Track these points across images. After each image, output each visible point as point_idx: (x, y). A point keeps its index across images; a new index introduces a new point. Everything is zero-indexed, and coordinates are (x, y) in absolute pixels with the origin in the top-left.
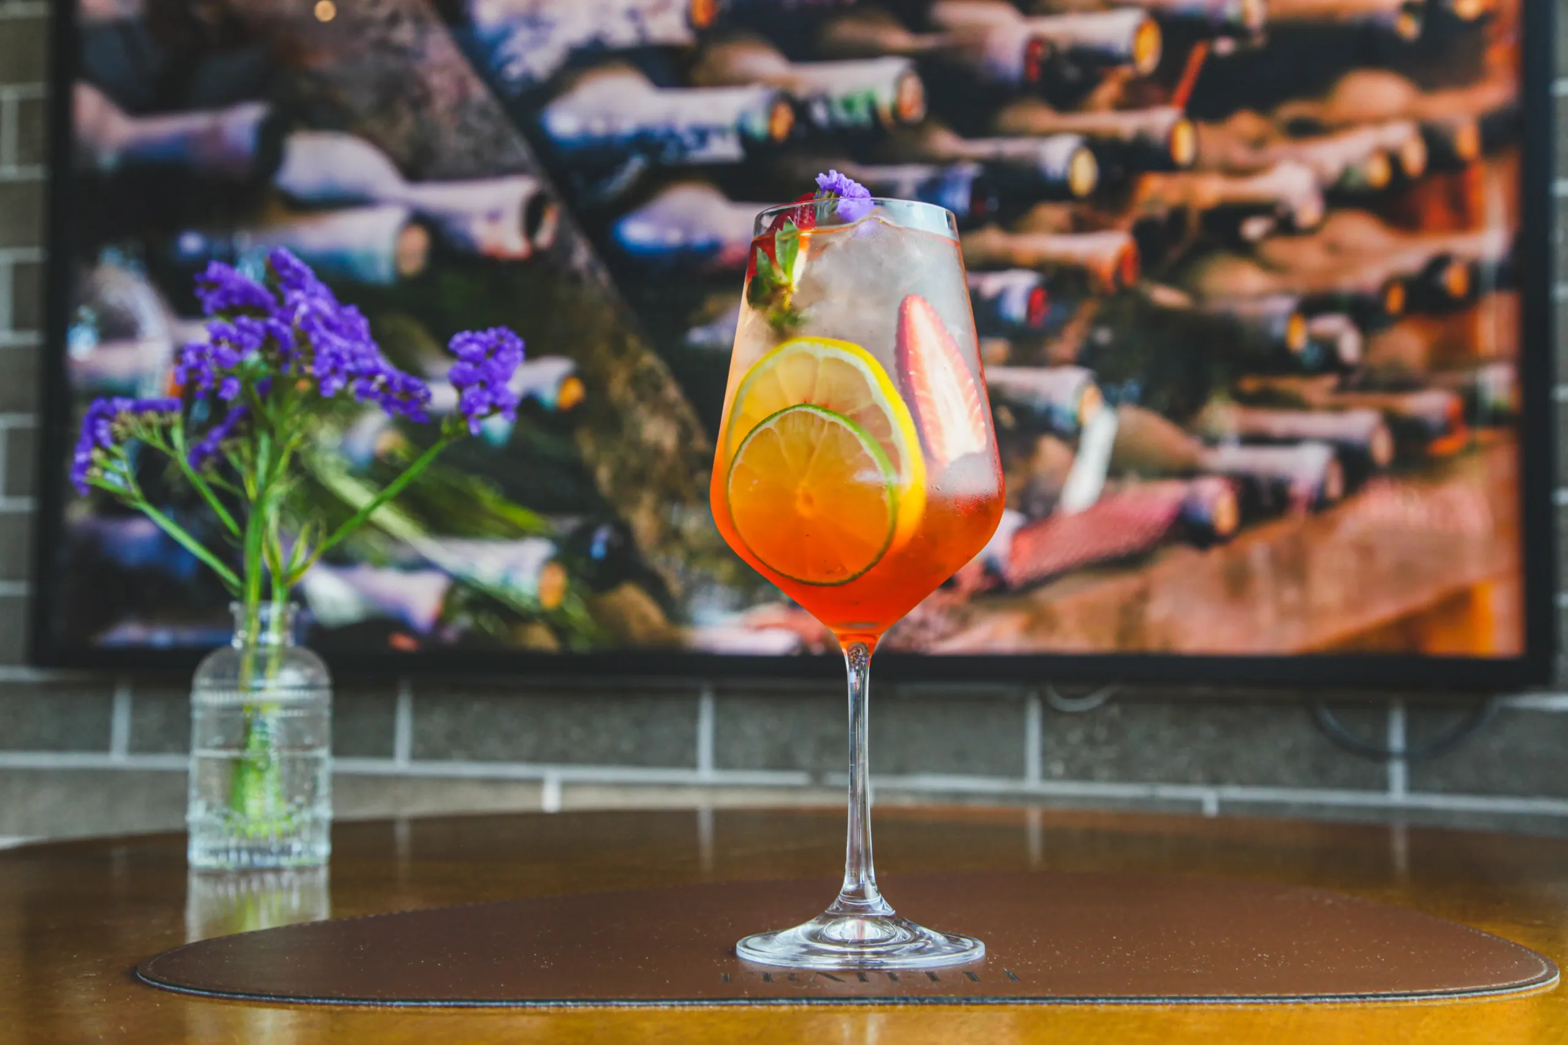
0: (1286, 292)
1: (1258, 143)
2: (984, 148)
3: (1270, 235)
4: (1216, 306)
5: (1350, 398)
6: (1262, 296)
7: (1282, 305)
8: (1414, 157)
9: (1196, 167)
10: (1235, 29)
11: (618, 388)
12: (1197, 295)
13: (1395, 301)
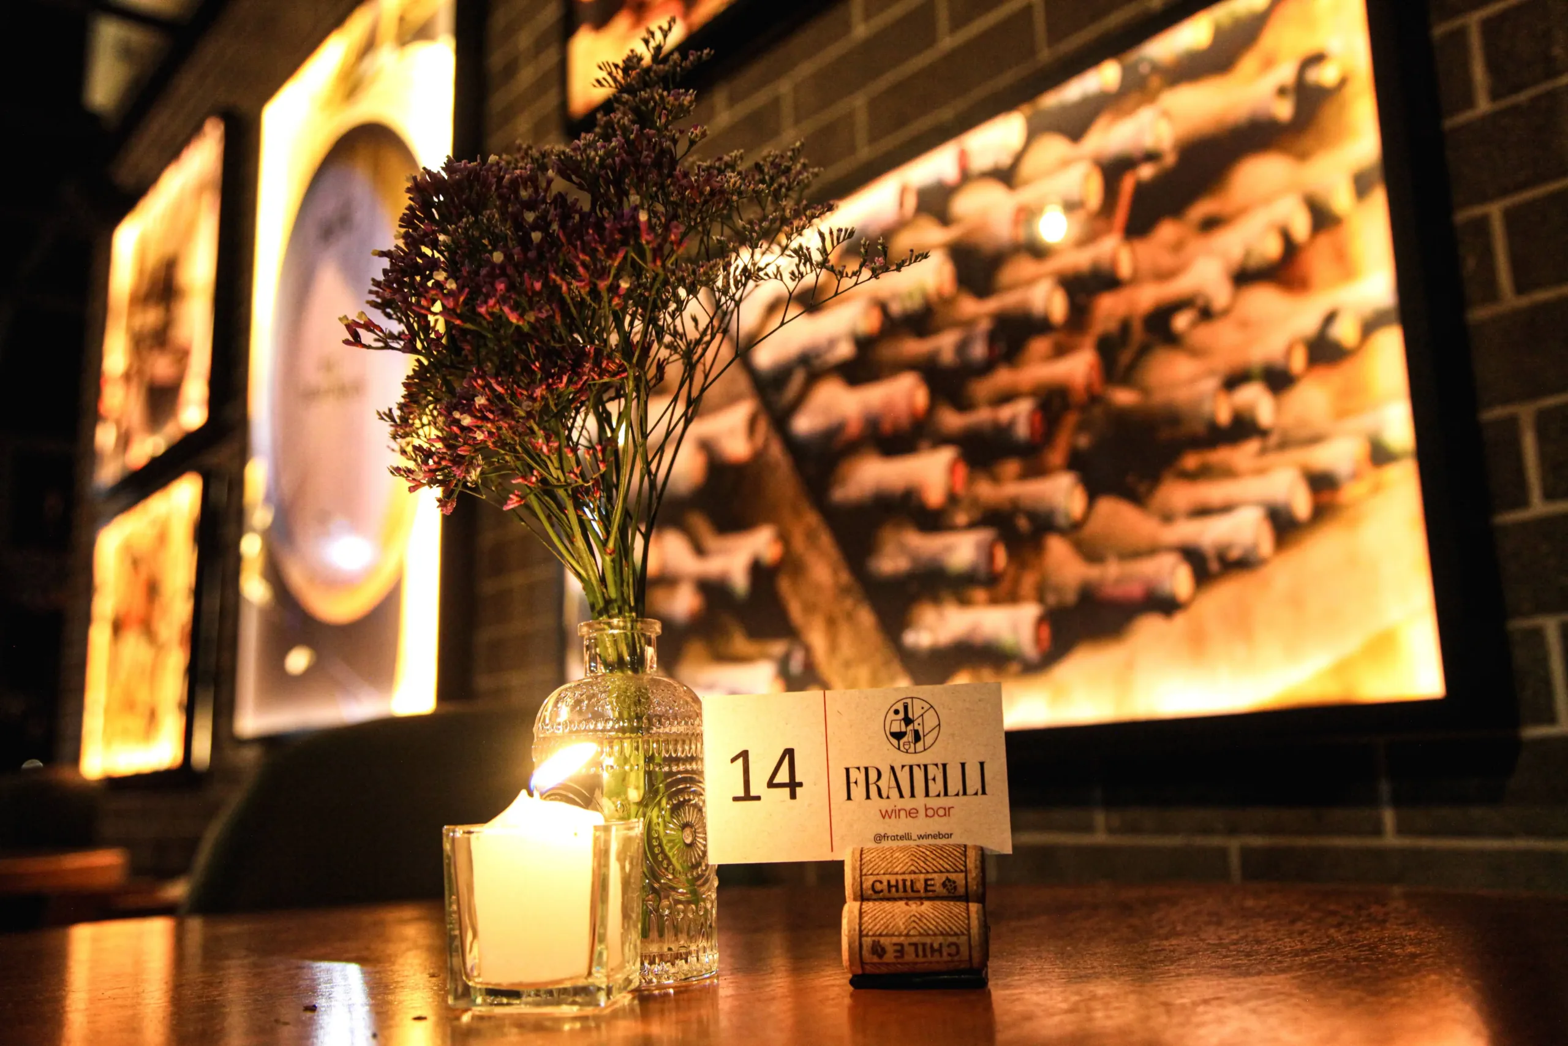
0: (1211, 373)
1: (1178, 247)
2: (992, 305)
3: (1194, 325)
4: (1159, 398)
5: (1272, 458)
6: (1193, 380)
7: (1210, 385)
8: (1301, 227)
9: (1135, 280)
10: (1151, 156)
11: (799, 543)
12: (1145, 391)
13: (1298, 361)
